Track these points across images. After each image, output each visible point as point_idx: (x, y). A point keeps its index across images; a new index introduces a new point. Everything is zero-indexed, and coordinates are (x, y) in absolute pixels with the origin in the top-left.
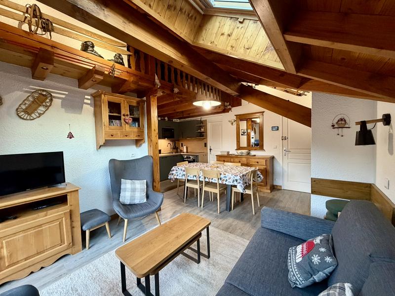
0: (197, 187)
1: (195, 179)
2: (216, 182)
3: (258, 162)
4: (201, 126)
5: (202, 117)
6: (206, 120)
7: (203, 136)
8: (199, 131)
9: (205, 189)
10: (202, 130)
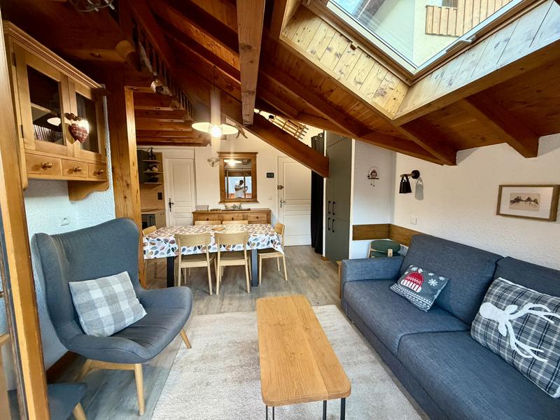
0: (206, 264)
1: (198, 251)
2: (242, 249)
3: (257, 218)
4: (152, 163)
5: (154, 147)
6: (161, 154)
7: (156, 180)
8: (148, 171)
9: (222, 263)
10: (156, 170)
